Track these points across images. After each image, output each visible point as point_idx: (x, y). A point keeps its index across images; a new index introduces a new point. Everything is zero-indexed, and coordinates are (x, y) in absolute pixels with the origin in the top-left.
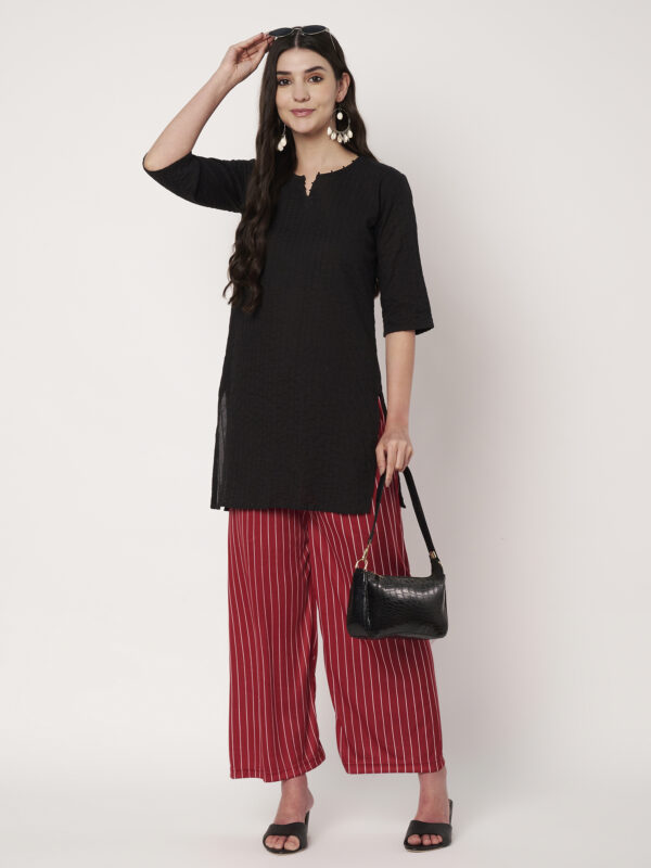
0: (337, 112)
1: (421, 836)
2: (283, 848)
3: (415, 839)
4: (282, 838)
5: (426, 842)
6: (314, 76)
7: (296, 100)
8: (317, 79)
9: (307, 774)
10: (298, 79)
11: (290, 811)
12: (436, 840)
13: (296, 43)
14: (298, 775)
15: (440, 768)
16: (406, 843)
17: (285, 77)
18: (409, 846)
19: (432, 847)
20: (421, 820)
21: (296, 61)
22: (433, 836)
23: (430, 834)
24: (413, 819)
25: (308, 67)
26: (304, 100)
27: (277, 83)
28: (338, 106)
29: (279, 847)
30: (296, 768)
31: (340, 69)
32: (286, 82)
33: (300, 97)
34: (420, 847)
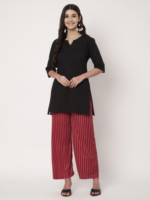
0: (79, 24)
1: (94, 192)
2: (66, 195)
3: (93, 193)
4: (66, 193)
5: (96, 194)
6: (74, 16)
7: (69, 21)
8: (74, 17)
9: (71, 177)
10: (70, 17)
11: (67, 186)
12: (98, 193)
13: (70, 8)
14: (69, 177)
15: (98, 177)
16: (91, 194)
17: (67, 16)
18: (92, 195)
19: (97, 195)
20: (94, 188)
21: (70, 12)
22: (97, 192)
23: (96, 192)
24: (92, 188)
25: (73, 14)
26: (71, 21)
27: (65, 17)
28: (79, 23)
29: (65, 195)
30: (69, 176)
31: (79, 14)
32: (67, 17)
33: (70, 21)
34: (94, 195)
